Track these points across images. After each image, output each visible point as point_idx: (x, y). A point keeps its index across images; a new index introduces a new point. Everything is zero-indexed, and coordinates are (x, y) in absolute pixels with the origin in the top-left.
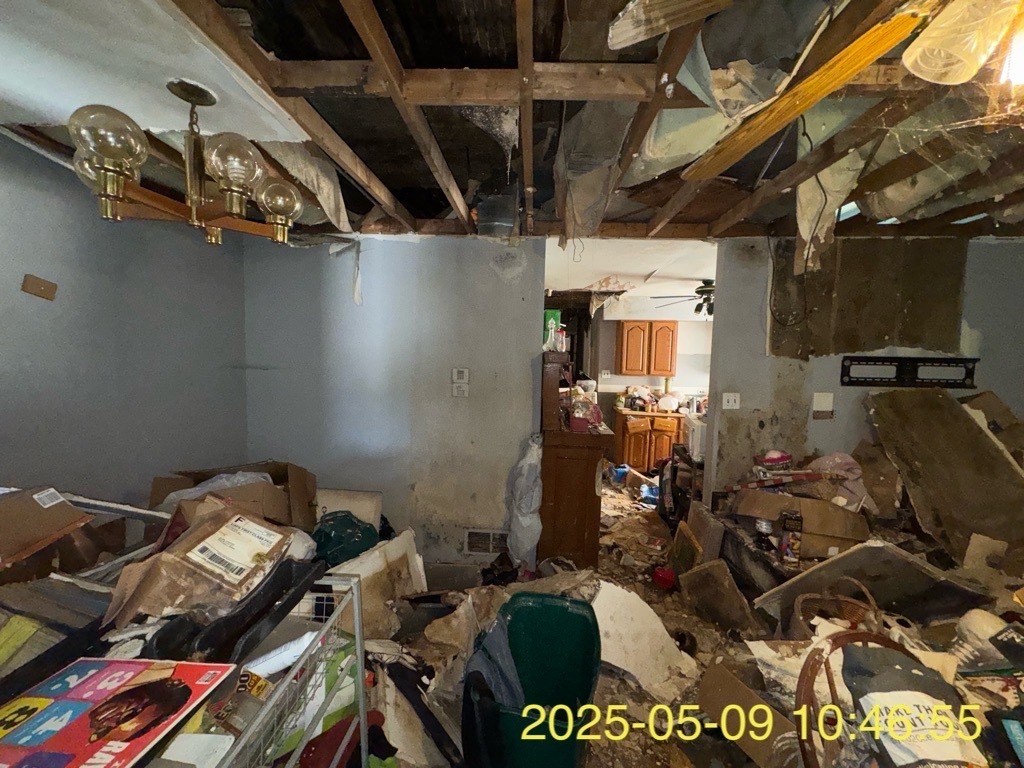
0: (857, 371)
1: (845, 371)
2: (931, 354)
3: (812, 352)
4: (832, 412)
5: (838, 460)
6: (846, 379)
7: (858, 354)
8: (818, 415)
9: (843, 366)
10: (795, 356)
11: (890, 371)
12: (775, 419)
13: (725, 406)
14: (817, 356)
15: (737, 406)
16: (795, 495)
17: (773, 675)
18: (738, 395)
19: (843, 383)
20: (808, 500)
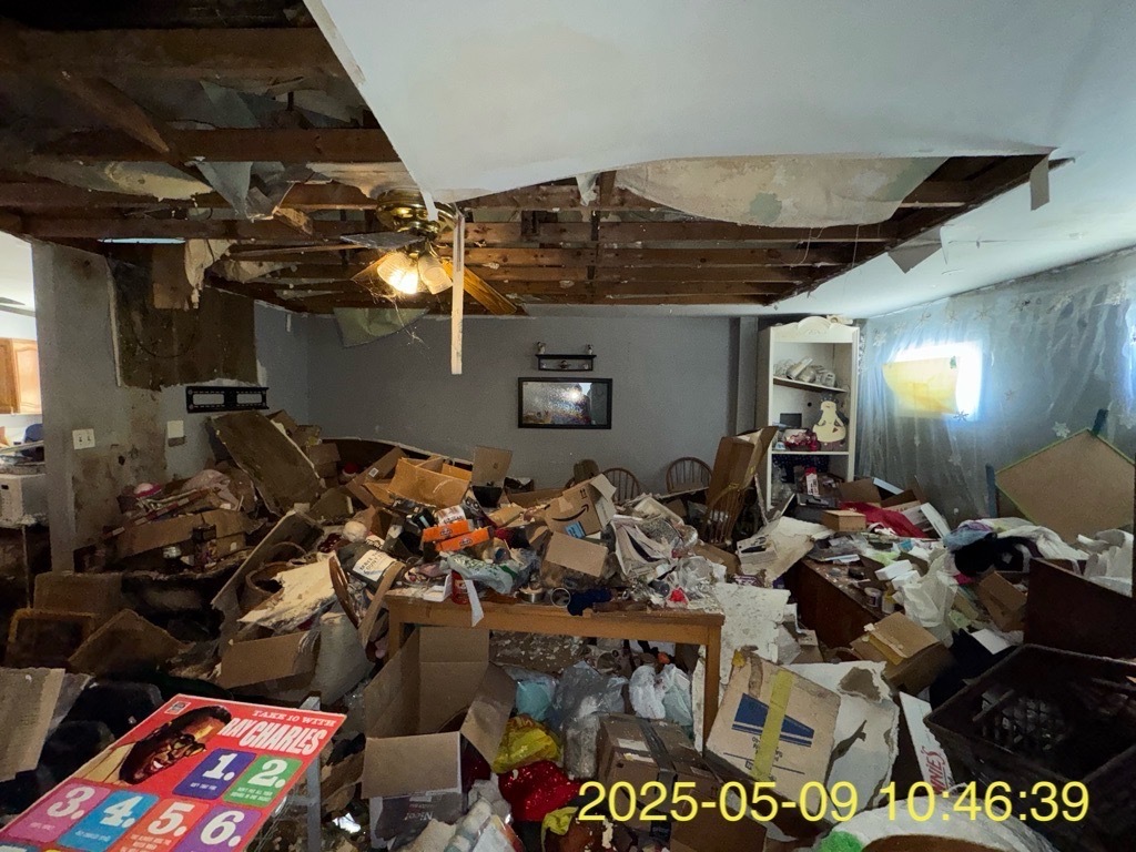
0: (199, 399)
1: (190, 400)
2: (244, 385)
3: (162, 383)
4: (184, 438)
5: (211, 477)
6: (191, 407)
7: (197, 384)
8: (174, 442)
9: (187, 395)
10: (146, 387)
11: (219, 399)
12: (135, 452)
13: (77, 446)
14: (166, 387)
15: (92, 444)
16: (195, 513)
17: (274, 620)
18: (91, 431)
19: (190, 411)
20: (208, 512)
